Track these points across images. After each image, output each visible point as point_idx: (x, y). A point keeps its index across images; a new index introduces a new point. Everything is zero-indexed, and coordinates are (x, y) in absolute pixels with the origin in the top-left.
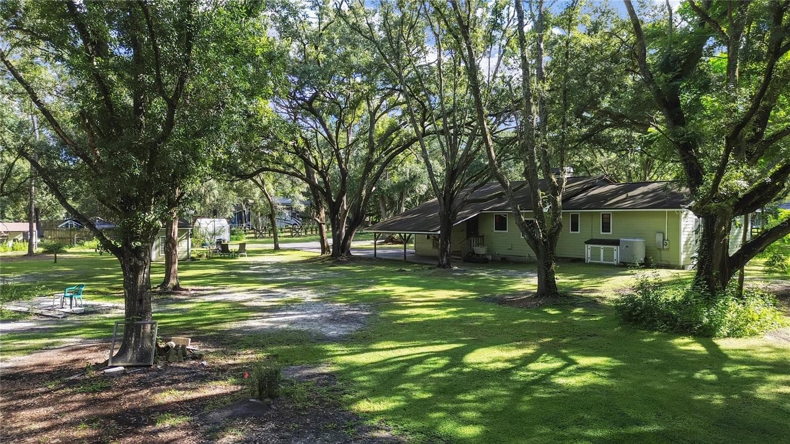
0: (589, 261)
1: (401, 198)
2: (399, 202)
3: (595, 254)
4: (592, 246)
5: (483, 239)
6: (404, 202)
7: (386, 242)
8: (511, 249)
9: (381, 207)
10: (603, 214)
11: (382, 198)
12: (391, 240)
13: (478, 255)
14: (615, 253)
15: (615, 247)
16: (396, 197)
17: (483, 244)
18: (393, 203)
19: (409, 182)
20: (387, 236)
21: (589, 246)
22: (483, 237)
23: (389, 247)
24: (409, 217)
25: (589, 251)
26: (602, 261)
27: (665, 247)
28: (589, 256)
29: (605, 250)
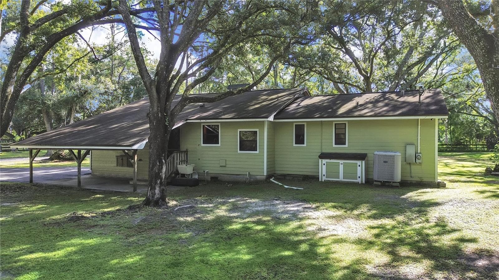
0: (324, 178)
1: (69, 115)
2: (67, 118)
3: (334, 171)
4: (328, 161)
5: (187, 154)
6: (72, 117)
7: (51, 159)
8: (225, 166)
9: (46, 122)
10: (335, 124)
11: (48, 113)
12: (58, 157)
13: (183, 175)
14: (359, 169)
15: (359, 162)
16: (64, 113)
17: (186, 162)
18: (59, 119)
19: (79, 98)
20: (53, 152)
21: (325, 161)
22: (186, 152)
23: (54, 166)
24: (81, 128)
25: (324, 167)
26: (341, 178)
27: (418, 161)
28: (324, 173)
29: (344, 165)
